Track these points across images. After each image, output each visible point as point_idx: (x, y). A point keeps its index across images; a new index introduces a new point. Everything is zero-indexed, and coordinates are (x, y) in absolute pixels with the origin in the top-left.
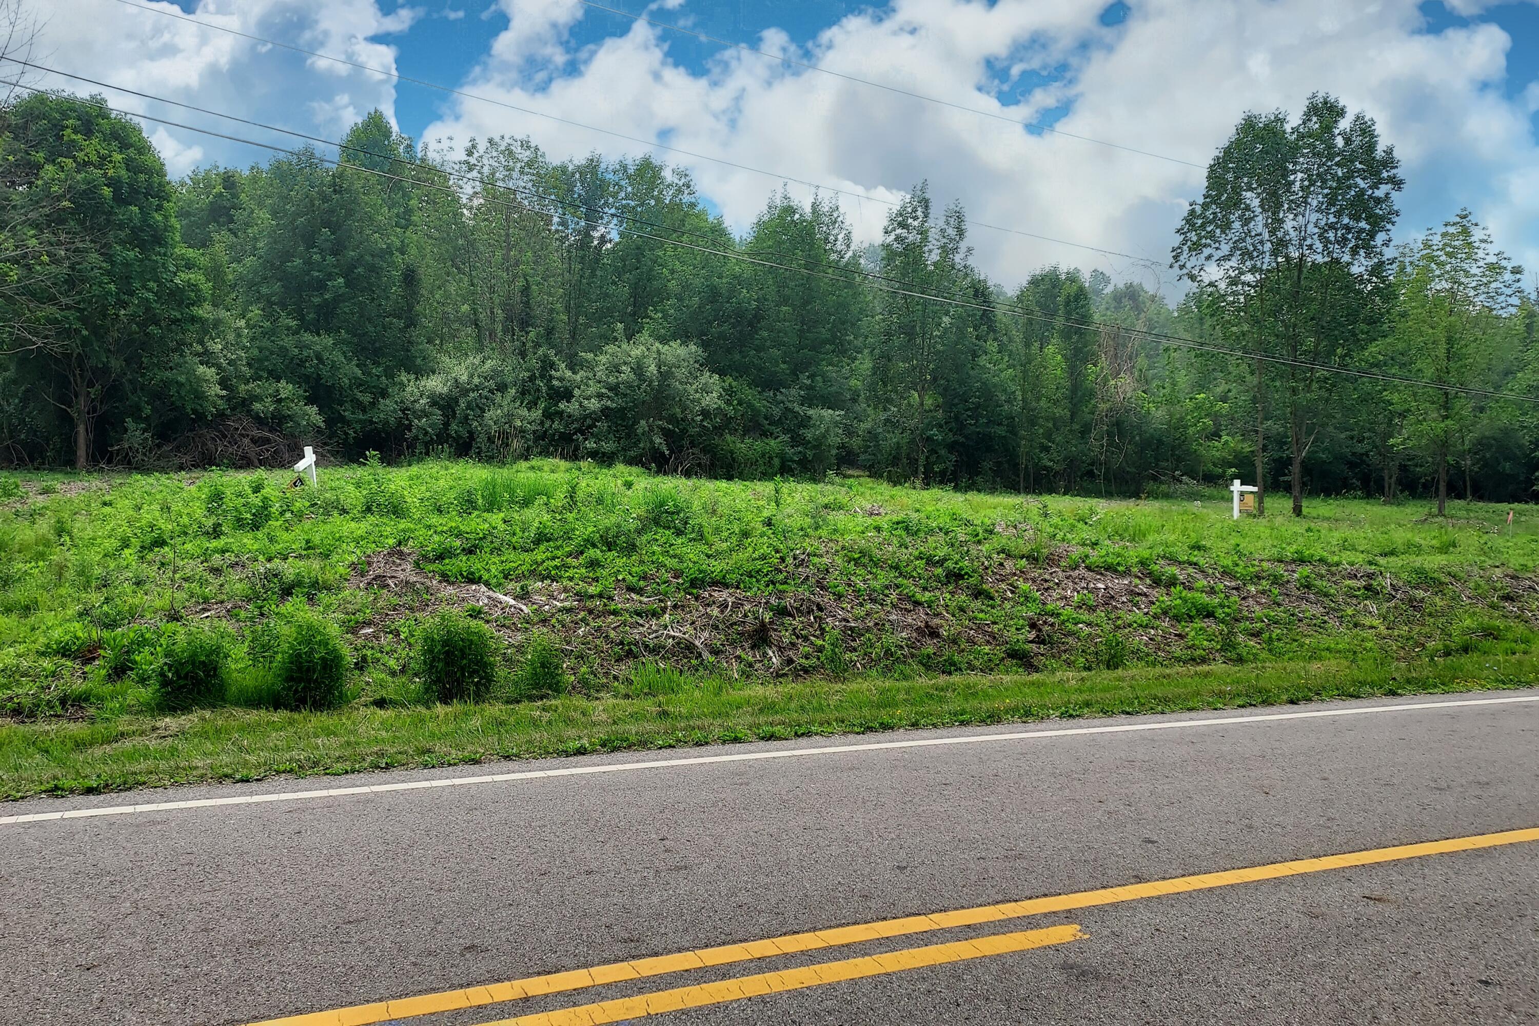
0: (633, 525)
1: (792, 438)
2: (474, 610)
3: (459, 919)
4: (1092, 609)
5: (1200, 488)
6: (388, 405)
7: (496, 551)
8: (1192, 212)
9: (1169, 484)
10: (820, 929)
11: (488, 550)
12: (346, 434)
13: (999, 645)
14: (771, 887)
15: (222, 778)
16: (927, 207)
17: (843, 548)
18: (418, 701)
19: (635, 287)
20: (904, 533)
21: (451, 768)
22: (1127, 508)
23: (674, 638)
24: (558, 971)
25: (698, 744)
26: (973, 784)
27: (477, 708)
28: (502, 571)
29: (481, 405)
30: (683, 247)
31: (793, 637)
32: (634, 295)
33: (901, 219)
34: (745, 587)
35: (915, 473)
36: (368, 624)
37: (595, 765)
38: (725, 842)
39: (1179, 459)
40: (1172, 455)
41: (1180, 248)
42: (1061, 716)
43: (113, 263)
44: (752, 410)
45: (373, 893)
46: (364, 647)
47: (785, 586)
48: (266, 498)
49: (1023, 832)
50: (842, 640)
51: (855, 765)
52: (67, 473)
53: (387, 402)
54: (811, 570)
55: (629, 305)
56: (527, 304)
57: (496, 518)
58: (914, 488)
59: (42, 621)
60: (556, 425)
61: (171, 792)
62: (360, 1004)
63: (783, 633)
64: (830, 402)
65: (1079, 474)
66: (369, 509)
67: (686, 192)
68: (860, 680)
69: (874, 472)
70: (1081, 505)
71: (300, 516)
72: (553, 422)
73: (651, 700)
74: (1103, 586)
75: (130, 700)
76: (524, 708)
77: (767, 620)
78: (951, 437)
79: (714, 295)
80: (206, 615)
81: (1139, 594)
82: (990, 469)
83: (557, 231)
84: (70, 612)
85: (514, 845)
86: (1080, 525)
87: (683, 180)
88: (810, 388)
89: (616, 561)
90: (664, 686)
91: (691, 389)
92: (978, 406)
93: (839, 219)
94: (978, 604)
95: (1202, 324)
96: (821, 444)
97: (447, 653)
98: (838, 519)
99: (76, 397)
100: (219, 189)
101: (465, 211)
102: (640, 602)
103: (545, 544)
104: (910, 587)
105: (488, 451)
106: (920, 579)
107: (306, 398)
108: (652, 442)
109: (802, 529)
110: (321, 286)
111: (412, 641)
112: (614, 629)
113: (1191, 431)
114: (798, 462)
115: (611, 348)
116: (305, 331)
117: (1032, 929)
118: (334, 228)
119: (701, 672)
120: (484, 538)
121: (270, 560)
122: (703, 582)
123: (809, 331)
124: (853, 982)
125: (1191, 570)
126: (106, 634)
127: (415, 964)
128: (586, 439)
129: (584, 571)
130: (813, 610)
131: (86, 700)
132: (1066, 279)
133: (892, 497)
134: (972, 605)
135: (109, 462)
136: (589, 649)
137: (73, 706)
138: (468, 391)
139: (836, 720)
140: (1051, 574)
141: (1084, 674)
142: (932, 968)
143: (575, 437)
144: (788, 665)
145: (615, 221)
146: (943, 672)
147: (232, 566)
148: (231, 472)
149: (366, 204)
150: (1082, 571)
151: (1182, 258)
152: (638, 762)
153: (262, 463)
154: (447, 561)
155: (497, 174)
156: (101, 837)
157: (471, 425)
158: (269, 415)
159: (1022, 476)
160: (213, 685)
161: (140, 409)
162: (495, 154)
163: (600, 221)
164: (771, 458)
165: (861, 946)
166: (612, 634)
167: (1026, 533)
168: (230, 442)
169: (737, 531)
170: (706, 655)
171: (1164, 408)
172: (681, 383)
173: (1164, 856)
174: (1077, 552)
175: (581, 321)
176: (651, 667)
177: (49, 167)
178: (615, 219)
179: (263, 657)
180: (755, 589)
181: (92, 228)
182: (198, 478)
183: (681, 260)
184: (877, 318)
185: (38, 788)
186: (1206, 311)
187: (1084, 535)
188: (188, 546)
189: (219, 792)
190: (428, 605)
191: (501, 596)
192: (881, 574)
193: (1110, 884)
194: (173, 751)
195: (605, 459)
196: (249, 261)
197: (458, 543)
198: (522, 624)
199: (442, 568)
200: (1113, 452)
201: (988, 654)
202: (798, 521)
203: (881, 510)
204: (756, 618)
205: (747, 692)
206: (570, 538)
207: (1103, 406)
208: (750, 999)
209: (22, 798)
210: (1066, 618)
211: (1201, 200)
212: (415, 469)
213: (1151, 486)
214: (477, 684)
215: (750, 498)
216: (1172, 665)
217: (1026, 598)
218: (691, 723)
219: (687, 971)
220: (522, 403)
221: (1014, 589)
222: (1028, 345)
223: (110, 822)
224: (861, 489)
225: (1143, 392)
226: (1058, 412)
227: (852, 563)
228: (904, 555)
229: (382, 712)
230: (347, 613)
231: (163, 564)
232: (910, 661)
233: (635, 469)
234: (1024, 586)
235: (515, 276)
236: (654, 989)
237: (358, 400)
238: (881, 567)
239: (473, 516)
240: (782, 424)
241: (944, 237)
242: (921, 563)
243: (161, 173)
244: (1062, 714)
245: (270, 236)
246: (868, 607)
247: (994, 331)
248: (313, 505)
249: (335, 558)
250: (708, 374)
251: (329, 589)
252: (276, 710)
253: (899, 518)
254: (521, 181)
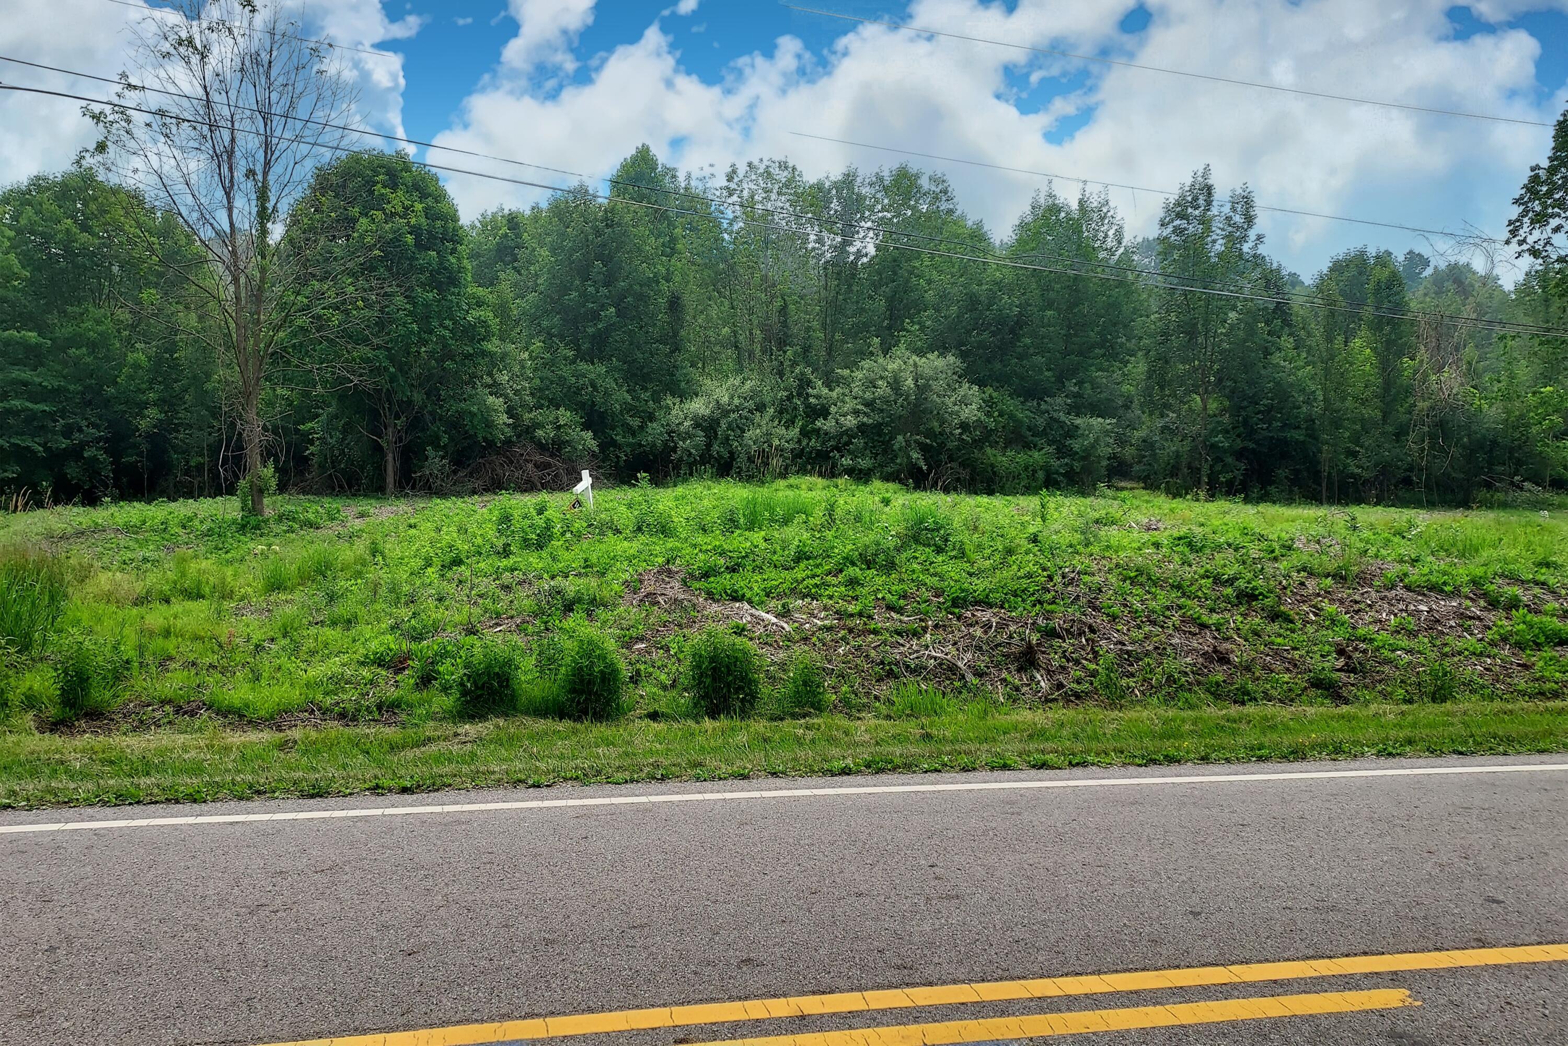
0: (891, 542)
1: (1058, 449)
2: (738, 627)
3: (735, 932)
4: (1412, 634)
5: (1547, 495)
6: (654, 428)
7: (758, 569)
8: (1535, 179)
9: (1507, 493)
10: (1106, 973)
11: (750, 568)
12: (618, 457)
13: (1300, 673)
14: (1050, 924)
15: (517, 783)
16: (1210, 194)
17: (1117, 566)
18: (687, 716)
19: (890, 300)
20: (1187, 550)
21: (721, 782)
22: (1454, 520)
23: (935, 658)
24: (832, 992)
25: (965, 770)
26: (1275, 826)
27: (743, 724)
28: (764, 590)
29: (741, 425)
30: (941, 256)
31: (1063, 660)
32: (891, 308)
33: (1179, 209)
34: (1010, 607)
35: (1198, 484)
36: (641, 639)
37: (860, 786)
38: (998, 874)
39: (1519, 463)
40: (1510, 458)
41: (1517, 220)
42: (1379, 754)
43: (415, 304)
44: (1014, 421)
45: (654, 900)
46: (638, 661)
47: (1053, 607)
48: (548, 519)
49: (1336, 881)
50: (1118, 665)
51: (1136, 799)
52: (378, 499)
53: (655, 425)
54: (1083, 589)
55: (885, 319)
56: (785, 324)
57: (757, 537)
58: (1197, 500)
59: (361, 634)
60: (813, 443)
61: (473, 794)
62: (646, 1008)
63: (1052, 655)
64: (1098, 410)
65: (1393, 481)
66: (640, 529)
67: (944, 198)
68: (1139, 708)
69: (1150, 483)
70: (1397, 516)
71: (578, 536)
72: (810, 440)
73: (913, 722)
74: (1426, 609)
75: (435, 708)
76: (788, 726)
77: (1034, 642)
78: (1239, 444)
79: (972, 302)
80: (498, 629)
81: (1471, 618)
82: (1286, 477)
83: (814, 249)
84: (383, 626)
85: (784, 861)
86: (1397, 539)
87: (940, 187)
88: (1077, 395)
89: (875, 579)
90: (927, 708)
91: (949, 402)
92: (1270, 409)
93: (1109, 214)
94: (1276, 627)
95: (1547, 307)
96: (1089, 455)
97: (714, 669)
98: (1113, 534)
99: (386, 429)
100: (505, 230)
101: (726, 236)
102: (901, 621)
103: (805, 562)
104: (1195, 608)
105: (748, 471)
106: (1207, 600)
107: (582, 424)
108: (909, 457)
109: (1071, 546)
110: (595, 316)
111: (681, 656)
112: (874, 648)
113: (1534, 430)
114: (1063, 475)
115: (866, 364)
116: (581, 361)
117: (1350, 989)
118: (607, 260)
119: (965, 694)
120: (747, 556)
121: (553, 578)
122: (965, 601)
123: (1076, 335)
124: (1143, 1031)
125: (1537, 590)
126: (414, 646)
127: (696, 973)
128: (842, 456)
129: (843, 589)
130: (1084, 632)
131: (398, 706)
132: (1376, 264)
133: (1172, 510)
134: (1268, 629)
135: (413, 488)
136: (850, 668)
137: (387, 712)
138: (728, 412)
139: (1114, 750)
140: (1363, 594)
141: (1404, 707)
142: (1233, 1024)
143: (831, 454)
144: (1058, 690)
145: (871, 234)
146: (1235, 702)
147: (520, 583)
148: (518, 496)
149: (635, 236)
150: (1400, 592)
151: (1521, 232)
152: (903, 784)
153: (544, 486)
154: (712, 579)
155: (756, 197)
156: (415, 833)
157: (731, 446)
158: (550, 441)
159: (1324, 485)
160: (506, 695)
161: (438, 438)
162: (754, 177)
163: (856, 236)
164: (1034, 471)
165: (1152, 994)
166: (873, 653)
167: (1332, 549)
168: (516, 468)
169: (1000, 548)
170: (970, 677)
171: (1499, 404)
172: (938, 396)
173: (1514, 918)
174: (1394, 570)
175: (837, 338)
176: (912, 688)
177: (363, 220)
178: (871, 232)
179: (549, 669)
180: (1020, 609)
181: (398, 273)
182: (488, 501)
183: (939, 269)
184: (1152, 317)
185: (363, 786)
186: (1553, 291)
187: (1402, 551)
188: (482, 565)
189: (514, 796)
190: (695, 622)
191: (763, 614)
192: (1161, 594)
193: (1445, 946)
194: (473, 755)
195: (861, 476)
196: (532, 296)
197: (722, 561)
198: (783, 641)
199: (708, 586)
200: (1435, 457)
201: (1287, 683)
202: (1066, 537)
203: (1160, 525)
204: (1022, 640)
205: (1014, 717)
206: (829, 556)
207: (1422, 405)
208: (1031, 1039)
209: (350, 794)
210: (1381, 644)
211: (1545, 164)
212: (680, 490)
213: (1483, 494)
214: (743, 700)
215: (1013, 513)
216: (1515, 700)
217: (1333, 622)
218: (957, 747)
219: (963, 1004)
220: (780, 422)
221: (1318, 611)
222: (1330, 339)
223: (422, 820)
224: (1136, 502)
225: (1472, 387)
226: (1367, 412)
227: (1128, 582)
228: (1188, 573)
229: (656, 725)
230: (622, 629)
231: (460, 582)
232: (1196, 688)
233: (891, 486)
234: (1330, 608)
235: (773, 297)
236: (930, 1020)
237: (628, 424)
238: (1161, 586)
239: (735, 534)
240: (1046, 434)
241: (1230, 225)
242: (1208, 582)
243: (455, 219)
244: (1379, 752)
245: (549, 272)
246: (1147, 629)
247: (1290, 326)
248: (590, 526)
249: (610, 576)
250: (967, 385)
251: (606, 606)
252: (561, 720)
253: (1182, 533)
254: (778, 203)
